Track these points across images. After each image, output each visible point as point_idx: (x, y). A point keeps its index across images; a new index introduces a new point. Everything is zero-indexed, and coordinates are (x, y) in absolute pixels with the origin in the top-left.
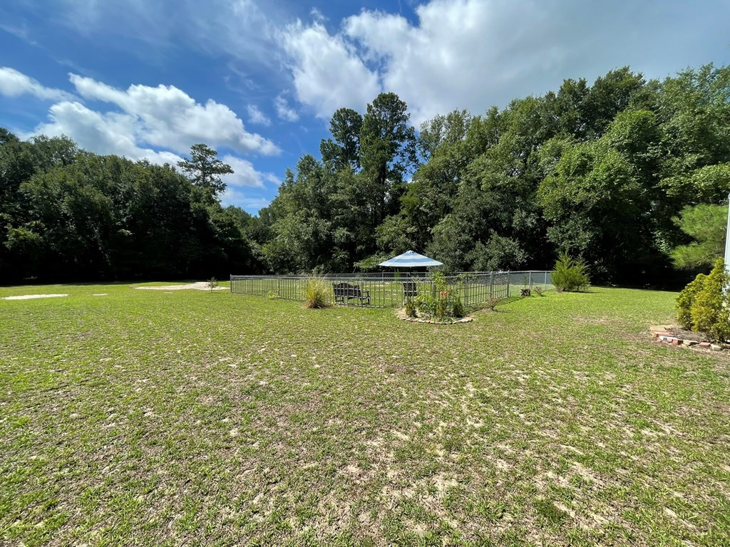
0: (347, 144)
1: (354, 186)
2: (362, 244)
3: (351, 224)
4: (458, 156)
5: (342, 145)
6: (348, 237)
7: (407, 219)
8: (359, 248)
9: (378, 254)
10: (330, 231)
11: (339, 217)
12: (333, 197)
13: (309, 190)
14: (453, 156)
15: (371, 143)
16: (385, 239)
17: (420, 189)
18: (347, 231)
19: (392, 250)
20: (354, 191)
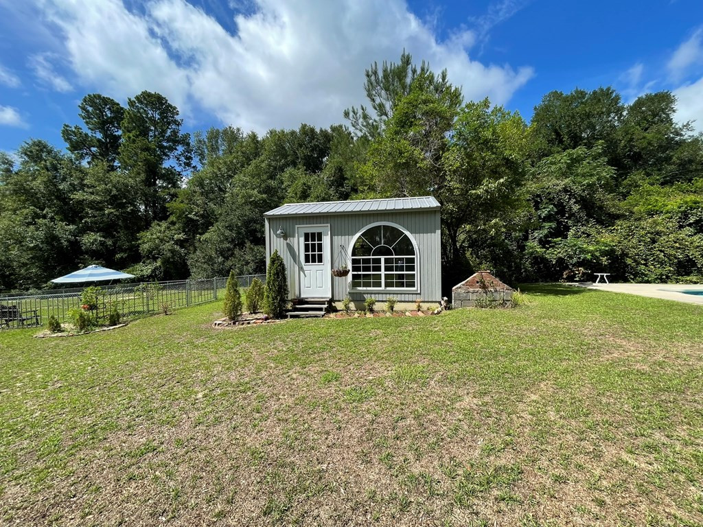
0: (106, 136)
1: (109, 186)
2: (124, 251)
3: (108, 229)
4: (224, 169)
5: (99, 136)
6: (102, 243)
7: (177, 226)
8: (118, 256)
9: (144, 263)
10: (75, 236)
11: (89, 220)
12: (78, 196)
13: (38, 184)
14: (219, 169)
15: (134, 141)
16: (146, 246)
17: (190, 196)
18: (100, 236)
19: (158, 258)
20: (108, 191)
